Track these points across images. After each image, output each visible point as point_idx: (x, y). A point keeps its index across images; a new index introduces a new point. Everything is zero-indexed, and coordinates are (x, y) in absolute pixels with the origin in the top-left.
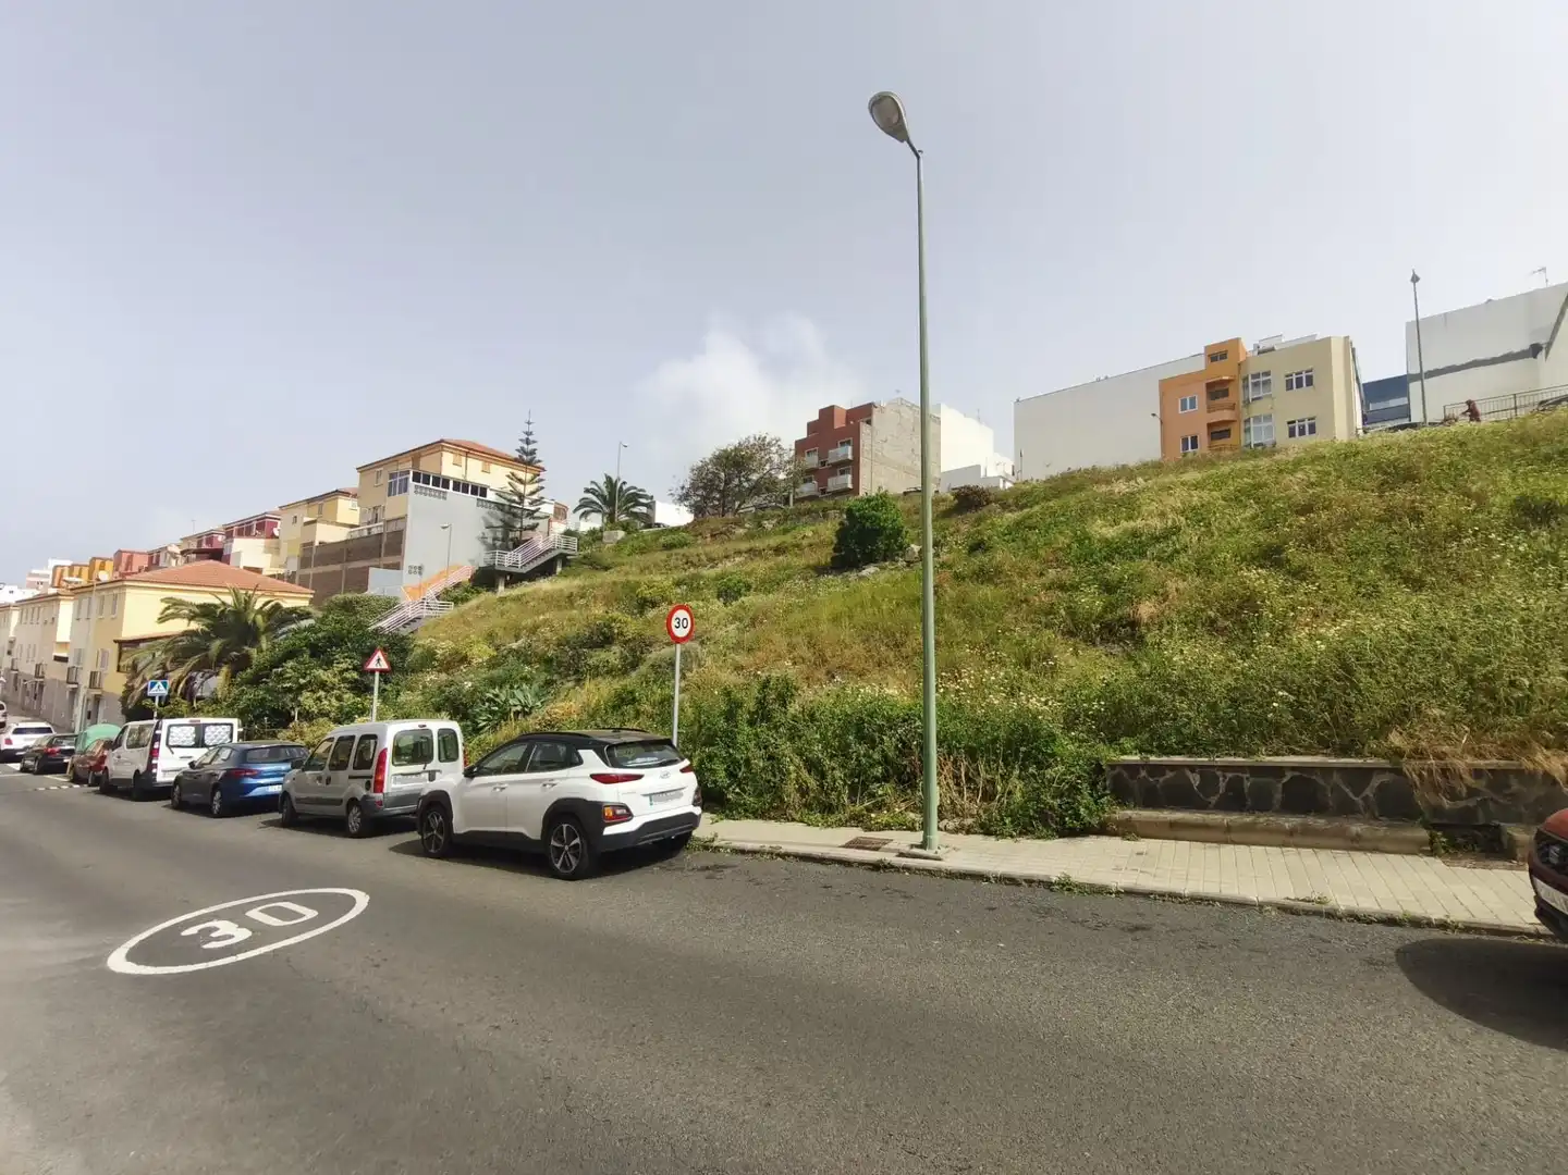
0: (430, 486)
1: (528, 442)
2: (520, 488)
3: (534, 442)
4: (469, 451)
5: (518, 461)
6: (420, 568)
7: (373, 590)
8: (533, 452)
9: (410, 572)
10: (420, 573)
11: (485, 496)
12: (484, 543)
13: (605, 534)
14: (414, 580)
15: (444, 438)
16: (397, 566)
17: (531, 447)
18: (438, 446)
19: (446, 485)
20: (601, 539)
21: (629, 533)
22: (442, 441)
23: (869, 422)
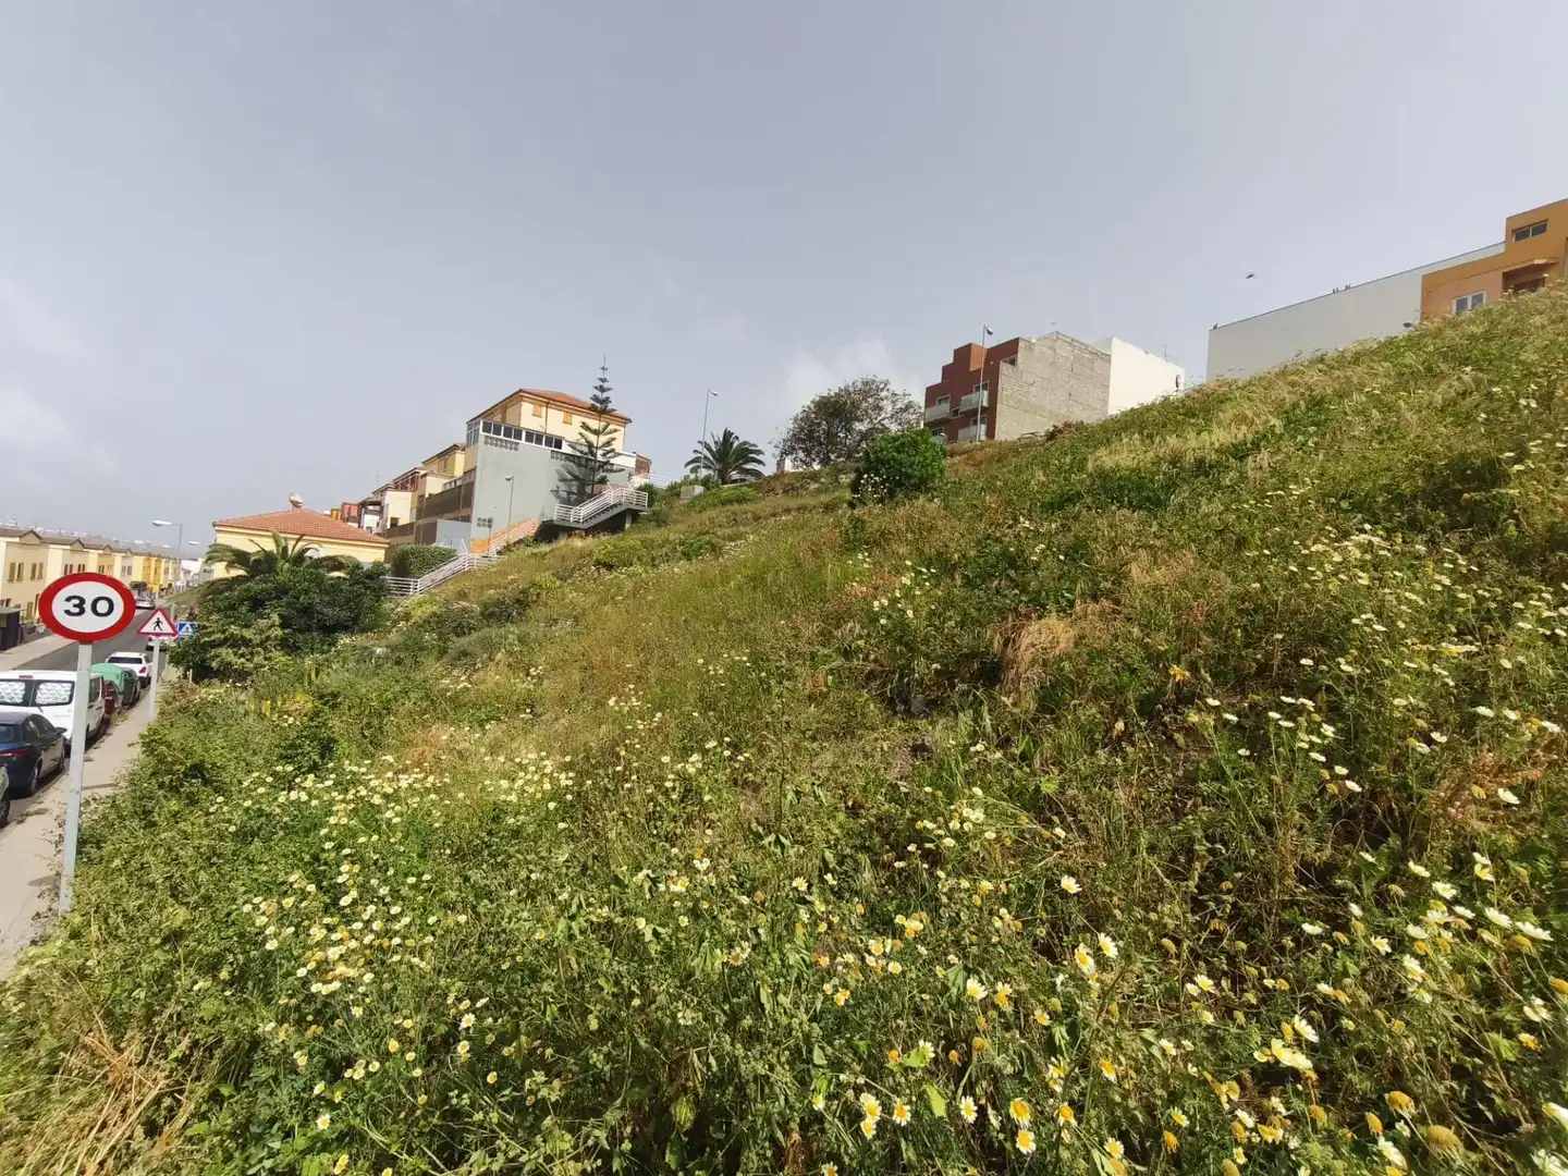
0: (502, 437)
1: (602, 389)
2: (593, 438)
3: (609, 389)
4: (548, 401)
5: (593, 408)
6: (490, 521)
7: (441, 543)
8: (607, 400)
9: (479, 525)
10: (490, 526)
11: (560, 447)
12: (558, 497)
13: (683, 489)
14: (484, 533)
15: (523, 388)
16: (467, 519)
17: (605, 395)
18: (518, 397)
19: (518, 436)
20: (678, 495)
21: (708, 489)
22: (521, 391)
23: (1013, 362)
